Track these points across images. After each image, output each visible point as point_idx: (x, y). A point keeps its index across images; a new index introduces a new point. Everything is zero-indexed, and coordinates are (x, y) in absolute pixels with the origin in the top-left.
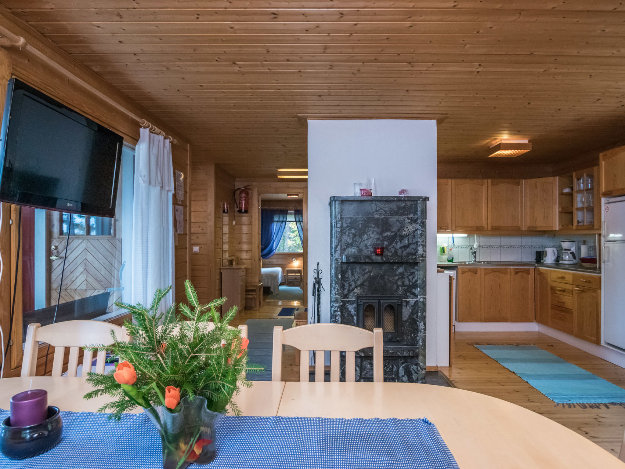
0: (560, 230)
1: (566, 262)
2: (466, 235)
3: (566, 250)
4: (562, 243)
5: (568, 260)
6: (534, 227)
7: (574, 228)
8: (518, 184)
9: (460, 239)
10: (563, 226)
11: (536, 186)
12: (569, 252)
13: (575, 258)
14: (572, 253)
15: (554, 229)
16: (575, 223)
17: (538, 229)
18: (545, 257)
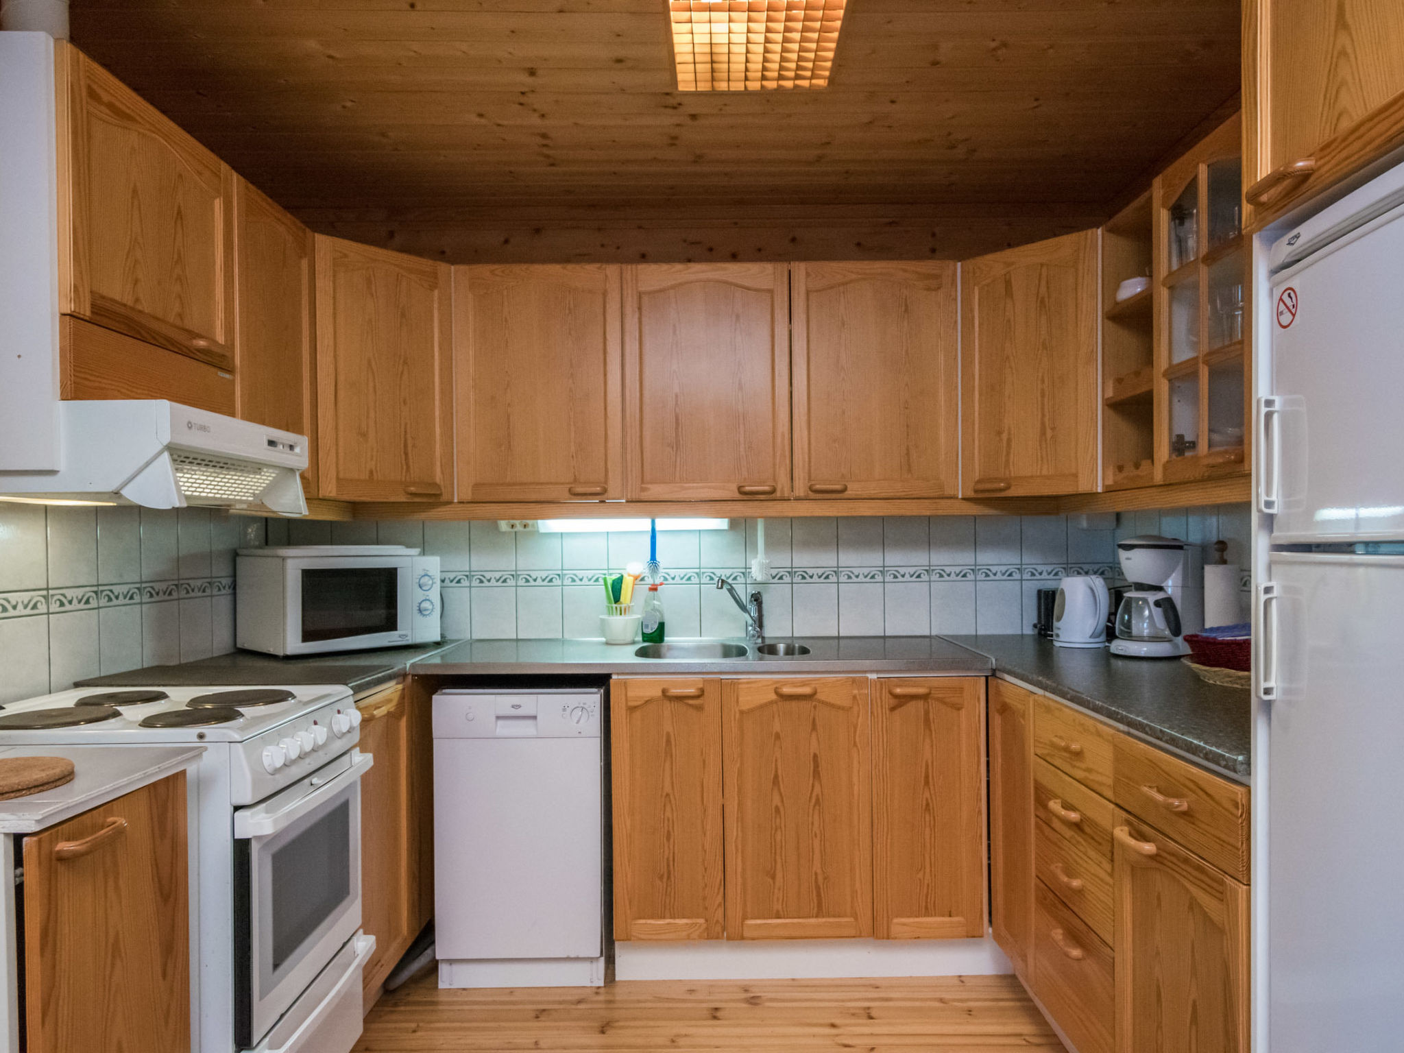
0: (1108, 490)
1: (1143, 649)
2: (722, 524)
3: (1140, 587)
4: (1123, 555)
5: (1154, 639)
6: (1001, 480)
7: (1158, 477)
8: (934, 284)
9: (707, 540)
10: (1120, 468)
11: (1008, 283)
12: (1152, 597)
13: (1176, 631)
14: (1167, 605)
15: (1083, 487)
16: (1163, 450)
17: (1016, 491)
18: (1059, 619)
